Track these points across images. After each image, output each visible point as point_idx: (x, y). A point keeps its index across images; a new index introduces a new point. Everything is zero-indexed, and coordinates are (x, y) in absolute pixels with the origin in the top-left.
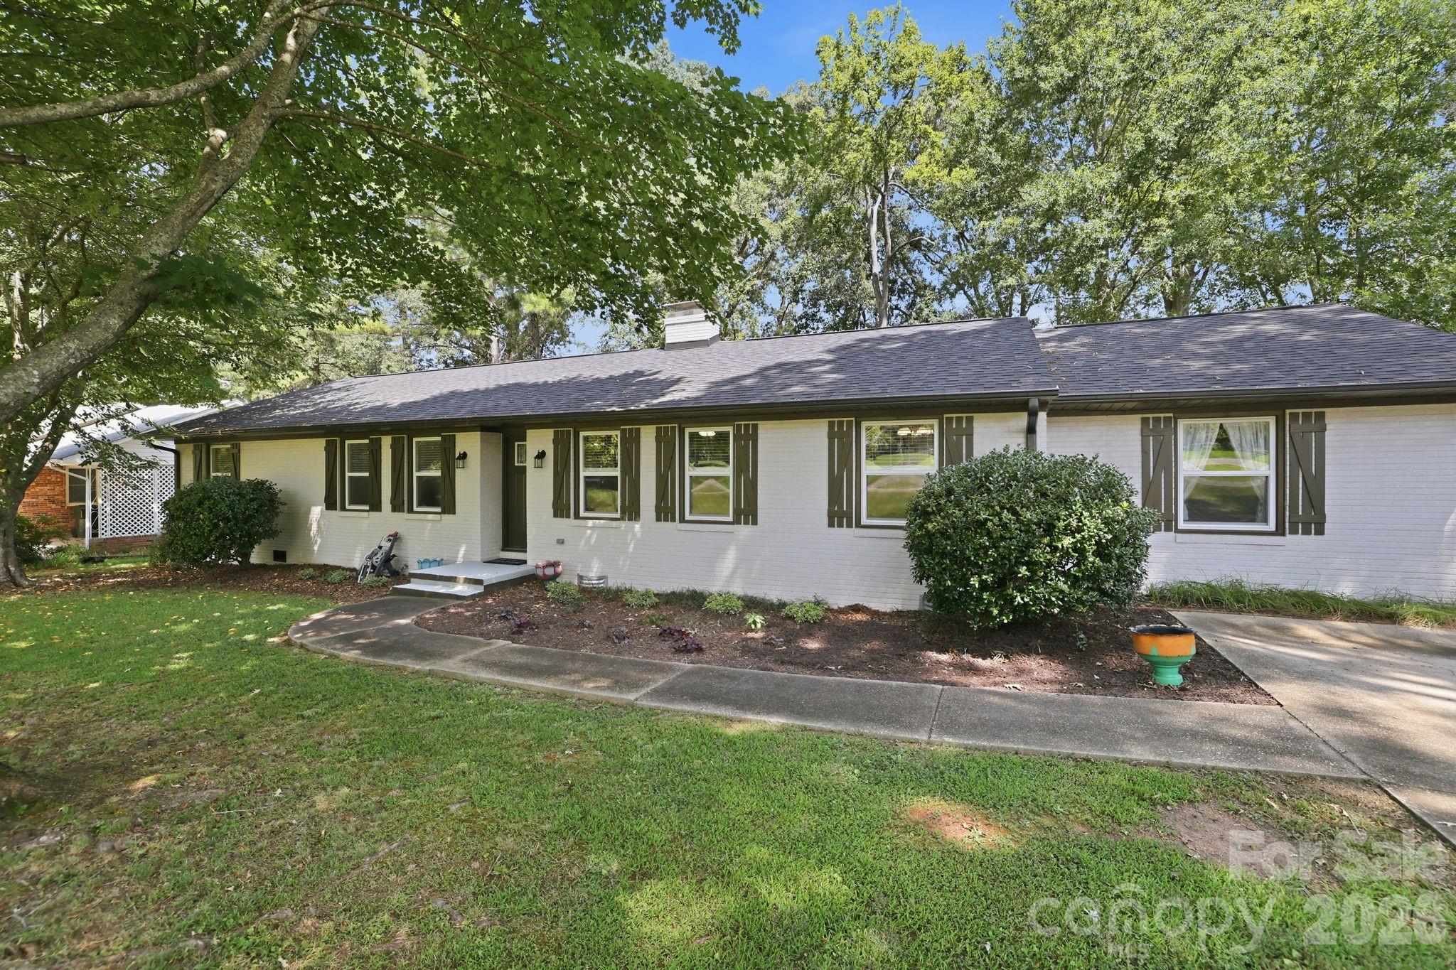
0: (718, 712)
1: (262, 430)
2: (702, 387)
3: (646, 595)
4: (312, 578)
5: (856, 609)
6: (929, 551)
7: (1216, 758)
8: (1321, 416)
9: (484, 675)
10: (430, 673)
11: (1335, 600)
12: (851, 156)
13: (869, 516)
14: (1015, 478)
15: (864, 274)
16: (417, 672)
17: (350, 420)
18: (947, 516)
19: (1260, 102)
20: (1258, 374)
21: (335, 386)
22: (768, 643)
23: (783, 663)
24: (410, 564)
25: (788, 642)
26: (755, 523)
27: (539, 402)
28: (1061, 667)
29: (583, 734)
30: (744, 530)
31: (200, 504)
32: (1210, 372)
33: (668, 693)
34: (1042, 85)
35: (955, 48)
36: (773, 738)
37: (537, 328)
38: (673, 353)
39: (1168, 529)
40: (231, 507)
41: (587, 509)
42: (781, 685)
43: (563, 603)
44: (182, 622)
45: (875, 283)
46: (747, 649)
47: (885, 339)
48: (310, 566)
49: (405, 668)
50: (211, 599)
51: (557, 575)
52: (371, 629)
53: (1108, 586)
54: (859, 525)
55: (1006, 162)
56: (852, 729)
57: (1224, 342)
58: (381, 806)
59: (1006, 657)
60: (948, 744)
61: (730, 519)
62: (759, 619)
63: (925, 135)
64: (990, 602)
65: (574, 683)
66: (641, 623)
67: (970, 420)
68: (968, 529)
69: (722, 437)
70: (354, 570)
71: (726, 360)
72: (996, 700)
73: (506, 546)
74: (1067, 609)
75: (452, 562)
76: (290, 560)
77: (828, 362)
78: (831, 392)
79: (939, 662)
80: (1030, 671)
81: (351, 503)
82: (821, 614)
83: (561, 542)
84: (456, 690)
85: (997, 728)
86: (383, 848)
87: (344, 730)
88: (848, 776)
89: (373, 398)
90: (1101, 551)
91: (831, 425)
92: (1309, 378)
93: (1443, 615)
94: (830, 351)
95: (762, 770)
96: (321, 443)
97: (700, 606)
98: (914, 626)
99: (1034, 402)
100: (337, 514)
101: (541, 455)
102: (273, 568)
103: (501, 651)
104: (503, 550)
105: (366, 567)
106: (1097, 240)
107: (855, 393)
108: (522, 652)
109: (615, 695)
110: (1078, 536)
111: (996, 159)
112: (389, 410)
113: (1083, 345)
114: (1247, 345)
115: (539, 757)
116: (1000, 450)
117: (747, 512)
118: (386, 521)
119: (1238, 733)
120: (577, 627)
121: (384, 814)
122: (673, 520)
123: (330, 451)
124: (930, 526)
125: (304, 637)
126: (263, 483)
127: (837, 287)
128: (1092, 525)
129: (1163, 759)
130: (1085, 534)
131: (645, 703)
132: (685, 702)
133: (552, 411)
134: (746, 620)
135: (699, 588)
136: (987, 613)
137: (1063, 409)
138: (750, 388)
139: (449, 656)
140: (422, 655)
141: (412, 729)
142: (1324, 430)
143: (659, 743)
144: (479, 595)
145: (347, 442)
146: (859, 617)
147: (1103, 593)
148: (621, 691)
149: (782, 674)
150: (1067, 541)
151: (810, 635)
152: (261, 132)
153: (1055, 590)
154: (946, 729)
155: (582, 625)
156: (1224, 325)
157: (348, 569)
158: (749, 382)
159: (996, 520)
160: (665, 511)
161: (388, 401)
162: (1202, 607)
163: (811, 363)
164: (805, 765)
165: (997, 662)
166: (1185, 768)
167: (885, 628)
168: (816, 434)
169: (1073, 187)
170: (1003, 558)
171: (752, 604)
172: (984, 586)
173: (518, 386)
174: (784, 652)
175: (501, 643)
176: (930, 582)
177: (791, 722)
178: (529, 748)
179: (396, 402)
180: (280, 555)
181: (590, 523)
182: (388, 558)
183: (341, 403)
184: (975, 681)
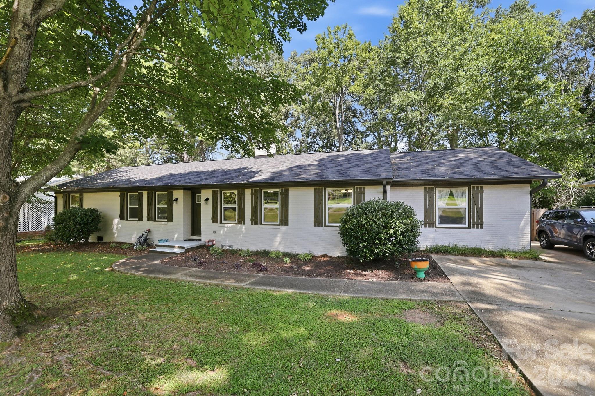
0: (272, 289)
1: (94, 189)
2: (268, 174)
3: (247, 252)
4: (115, 247)
5: (324, 256)
6: (346, 235)
7: (426, 297)
8: (482, 188)
9: (189, 279)
10: (169, 279)
11: (485, 251)
12: (328, 83)
13: (329, 222)
14: (375, 209)
15: (334, 127)
16: (165, 279)
17: (130, 185)
18: (352, 222)
19: (475, 70)
20: (461, 173)
21: (121, 170)
22: (291, 268)
23: (296, 274)
24: (154, 241)
25: (298, 267)
26: (288, 225)
27: (206, 179)
28: (389, 274)
29: (226, 296)
30: (284, 228)
31: (69, 218)
32: (447, 172)
33: (255, 283)
34: (398, 60)
35: (367, 43)
36: (289, 296)
37: (203, 146)
38: (258, 160)
39: (433, 227)
40: (82, 219)
41: (225, 220)
42: (294, 280)
43: (216, 255)
44: (67, 264)
45: (338, 131)
46: (284, 270)
47: (338, 156)
48: (113, 242)
49: (160, 278)
50: (75, 255)
51: (213, 245)
52: (143, 265)
53: (405, 246)
54: (325, 226)
55: (385, 88)
56: (316, 293)
57: (455, 160)
58: (161, 317)
59: (372, 271)
60: (346, 296)
61: (279, 223)
62: (288, 259)
63: (357, 74)
64: (366, 252)
65: (222, 281)
66: (245, 262)
67: (364, 188)
68: (359, 227)
69: (276, 193)
70: (132, 244)
71: (278, 164)
72: (364, 283)
73: (193, 234)
74: (392, 254)
75: (172, 240)
76: (105, 240)
77: (315, 165)
78: (315, 178)
79: (349, 273)
80: (379, 275)
81: (130, 217)
82: (311, 257)
83: (215, 232)
84: (180, 284)
85: (362, 291)
86: (165, 327)
87: (143, 297)
88: (312, 305)
89: (138, 176)
90: (402, 234)
91: (315, 189)
92: (477, 175)
93: (517, 255)
94: (317, 161)
95: (285, 304)
96: (118, 194)
97: (267, 256)
98: (343, 261)
99: (385, 182)
100: (125, 222)
101: (207, 199)
102: (98, 243)
103: (193, 271)
104: (192, 235)
105: (137, 242)
106: (417, 119)
107: (324, 178)
108: (202, 272)
109: (236, 284)
110: (395, 229)
111: (382, 87)
112: (146, 181)
113: (408, 160)
114: (462, 162)
115: (211, 303)
116: (372, 199)
117: (285, 221)
118: (145, 224)
119: (435, 290)
120: (222, 263)
121: (163, 319)
122: (257, 224)
123: (122, 196)
124: (347, 226)
125: (119, 268)
126: (94, 210)
127: (324, 132)
128: (399, 225)
129: (409, 298)
130: (397, 228)
131: (247, 287)
132: (261, 286)
133: (212, 183)
134: (283, 260)
135: (267, 249)
136: (366, 256)
137: (395, 184)
138: (286, 175)
139: (176, 273)
140: (165, 273)
141: (166, 296)
142: (483, 193)
143: (251, 298)
144: (184, 253)
145: (129, 194)
146: (325, 259)
147: (404, 248)
148: (238, 283)
149: (295, 277)
150: (391, 231)
151: (306, 265)
152: (114, 91)
153: (387, 247)
154: (345, 292)
155: (224, 262)
156: (457, 154)
157: (129, 244)
158: (286, 173)
159: (368, 224)
160: (255, 221)
161: (145, 177)
162: (442, 254)
163: (310, 166)
164: (299, 303)
165: (369, 272)
166: (415, 300)
167: (333, 262)
168: (309, 193)
169: (408, 100)
170: (370, 237)
171: (286, 255)
172: (364, 247)
173: (197, 172)
174: (296, 271)
175: (194, 269)
176: (348, 245)
177: (296, 291)
178: (208, 301)
179: (148, 178)
180: (100, 238)
181: (226, 225)
182: (146, 239)
183: (125, 178)
184: (360, 278)
